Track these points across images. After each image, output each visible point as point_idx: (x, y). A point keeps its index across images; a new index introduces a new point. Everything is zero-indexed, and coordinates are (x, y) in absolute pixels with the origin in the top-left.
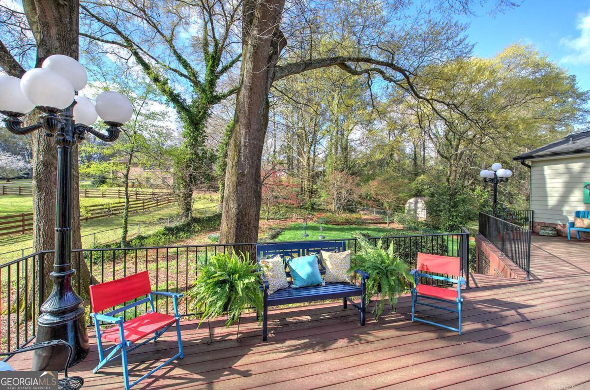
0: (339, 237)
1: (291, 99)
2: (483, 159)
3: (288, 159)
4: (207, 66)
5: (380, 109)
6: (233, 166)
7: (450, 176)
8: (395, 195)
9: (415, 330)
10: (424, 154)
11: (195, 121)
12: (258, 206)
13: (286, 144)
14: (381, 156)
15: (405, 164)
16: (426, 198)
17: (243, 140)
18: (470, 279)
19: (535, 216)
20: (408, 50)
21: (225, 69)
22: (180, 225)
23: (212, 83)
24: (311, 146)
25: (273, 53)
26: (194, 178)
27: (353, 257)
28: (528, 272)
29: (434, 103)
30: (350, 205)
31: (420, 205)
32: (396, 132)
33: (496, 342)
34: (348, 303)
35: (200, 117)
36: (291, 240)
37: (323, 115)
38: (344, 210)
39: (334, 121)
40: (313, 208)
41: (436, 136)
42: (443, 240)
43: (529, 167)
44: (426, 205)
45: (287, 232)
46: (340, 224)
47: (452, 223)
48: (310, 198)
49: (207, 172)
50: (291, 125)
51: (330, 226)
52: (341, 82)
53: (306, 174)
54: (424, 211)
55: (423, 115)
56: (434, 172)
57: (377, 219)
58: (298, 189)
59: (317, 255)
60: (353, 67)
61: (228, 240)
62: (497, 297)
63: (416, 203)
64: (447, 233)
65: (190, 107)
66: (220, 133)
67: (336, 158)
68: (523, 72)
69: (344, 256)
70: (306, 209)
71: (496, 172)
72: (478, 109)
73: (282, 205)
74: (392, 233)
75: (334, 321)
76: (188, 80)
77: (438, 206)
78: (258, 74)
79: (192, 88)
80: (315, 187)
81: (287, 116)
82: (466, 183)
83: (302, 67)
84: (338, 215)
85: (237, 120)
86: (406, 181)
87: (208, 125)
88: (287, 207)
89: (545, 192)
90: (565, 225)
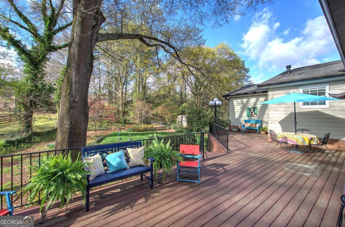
0: (141, 139)
1: (110, 55)
2: (211, 96)
3: (109, 93)
4: (45, 24)
5: (163, 67)
6: (66, 96)
7: (197, 104)
8: (171, 114)
9: (179, 186)
10: (185, 92)
11: (35, 62)
12: (87, 122)
13: (107, 83)
14: (164, 93)
15: (176, 97)
16: (187, 115)
17: (74, 79)
18: (205, 155)
19: (231, 123)
20: (176, 37)
21: (61, 29)
22: (21, 139)
23: (50, 37)
24: (124, 85)
25: (95, 24)
26: (35, 103)
27: (146, 150)
28: (228, 149)
29: (190, 67)
30: (147, 120)
31: (184, 119)
32: (172, 80)
33: (214, 184)
34: (144, 177)
35: (39, 60)
36: (111, 143)
37: (131, 67)
38: (144, 123)
39: (138, 71)
40: (125, 122)
41: (191, 83)
42: (195, 136)
43: (228, 100)
44: (187, 119)
45: (108, 138)
46: (142, 131)
47: (198, 128)
48: (123, 116)
49: (46, 100)
50: (111, 72)
51: (136, 132)
52: (141, 49)
53: (120, 102)
54: (186, 122)
55: (184, 72)
56: (190, 102)
57: (162, 127)
58: (116, 111)
59: (124, 151)
60: (148, 42)
61: (62, 146)
62: (215, 162)
63: (182, 118)
64: (196, 133)
65: (31, 51)
66: (57, 72)
67: (139, 93)
68: (226, 56)
69: (140, 150)
70: (121, 123)
71: (215, 102)
72: (208, 71)
73: (105, 121)
74: (170, 135)
75: (135, 189)
76: (29, 32)
77: (192, 119)
78: (85, 36)
79: (32, 39)
80: (126, 110)
81: (108, 65)
82: (204, 108)
83: (116, 37)
84: (140, 126)
85: (69, 65)
86: (177, 106)
87: (46, 66)
88: (108, 122)
89: (234, 112)
90: (241, 126)
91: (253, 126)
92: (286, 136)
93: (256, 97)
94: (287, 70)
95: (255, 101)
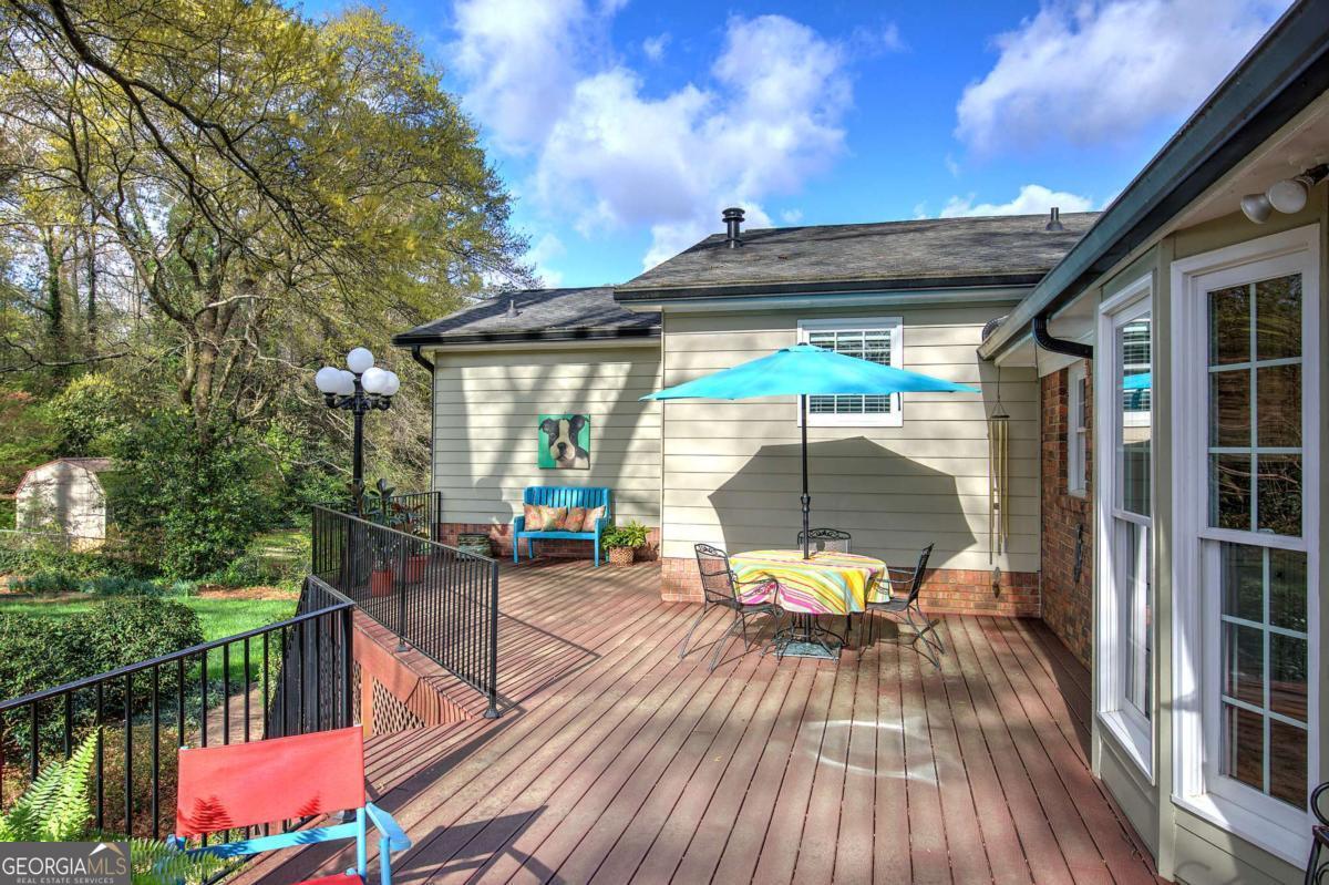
7: (193, 384)
10: (92, 295)
16: (108, 463)
19: (444, 507)
28: (493, 692)
31: (81, 490)
43: (430, 367)
44: (105, 487)
47: (202, 547)
54: (97, 511)
56: (136, 366)
63: (65, 481)
71: (359, 375)
77: (153, 490)
82: (243, 409)
89: (466, 439)
90: (505, 527)
91: (572, 524)
92: (776, 575)
93: (583, 356)
94: (725, 231)
95: (578, 383)
